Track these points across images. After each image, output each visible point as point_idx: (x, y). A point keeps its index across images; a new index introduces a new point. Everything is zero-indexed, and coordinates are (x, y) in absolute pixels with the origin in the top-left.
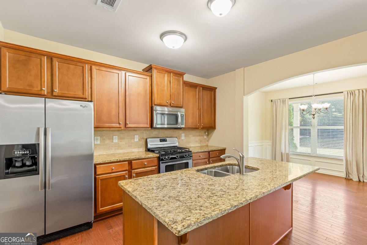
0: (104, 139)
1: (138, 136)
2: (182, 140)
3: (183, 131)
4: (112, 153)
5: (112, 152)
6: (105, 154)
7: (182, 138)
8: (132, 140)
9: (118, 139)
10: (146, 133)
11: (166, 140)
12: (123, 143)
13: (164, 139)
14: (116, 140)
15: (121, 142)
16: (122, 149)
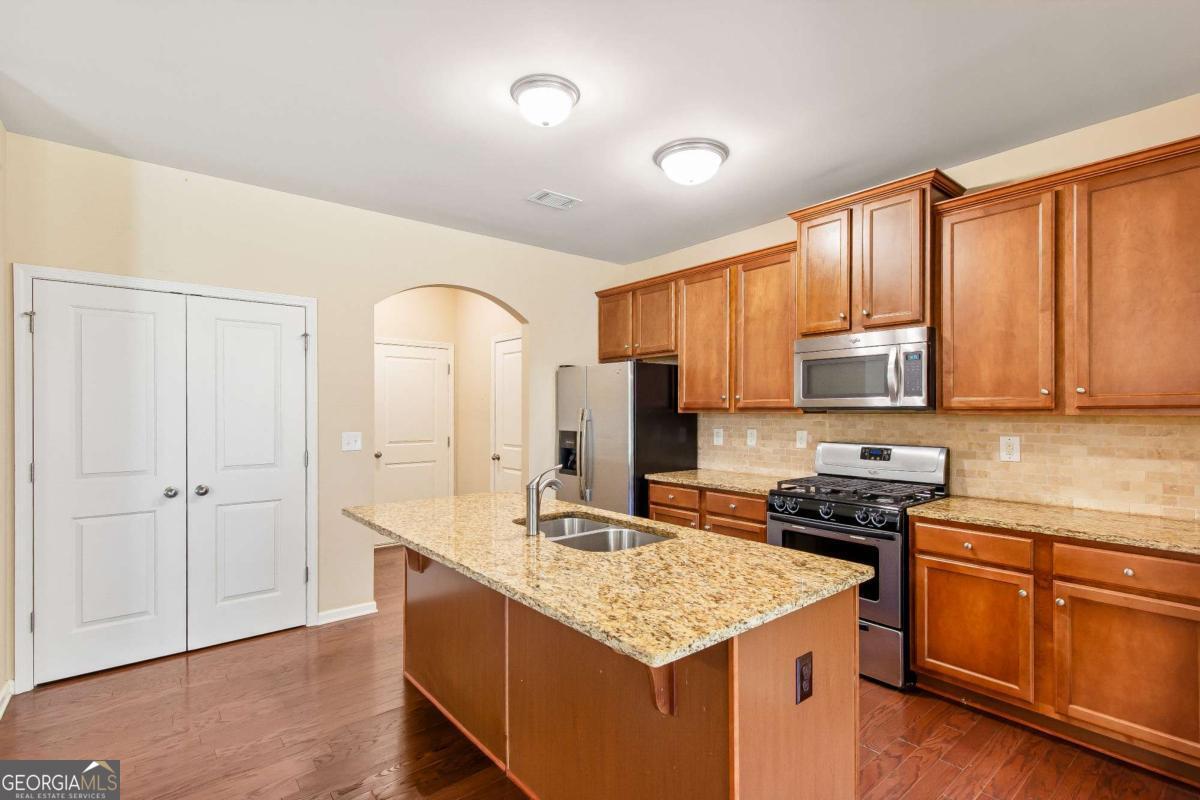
0: (730, 436)
1: (805, 433)
2: (1007, 465)
3: (1010, 425)
4: (744, 470)
5: (744, 468)
6: (731, 470)
7: (1004, 456)
8: (791, 443)
9: (758, 438)
10: (831, 426)
11: (889, 455)
12: (769, 448)
13: (882, 450)
14: (752, 440)
15: (764, 445)
16: (765, 465)
